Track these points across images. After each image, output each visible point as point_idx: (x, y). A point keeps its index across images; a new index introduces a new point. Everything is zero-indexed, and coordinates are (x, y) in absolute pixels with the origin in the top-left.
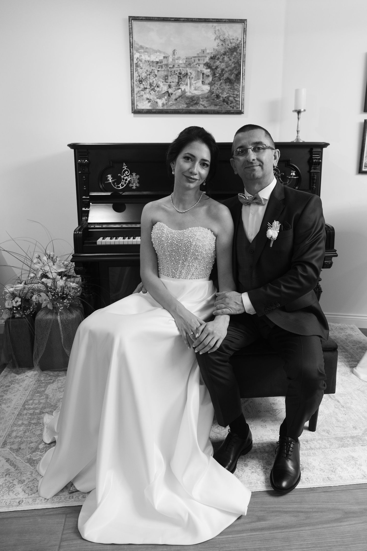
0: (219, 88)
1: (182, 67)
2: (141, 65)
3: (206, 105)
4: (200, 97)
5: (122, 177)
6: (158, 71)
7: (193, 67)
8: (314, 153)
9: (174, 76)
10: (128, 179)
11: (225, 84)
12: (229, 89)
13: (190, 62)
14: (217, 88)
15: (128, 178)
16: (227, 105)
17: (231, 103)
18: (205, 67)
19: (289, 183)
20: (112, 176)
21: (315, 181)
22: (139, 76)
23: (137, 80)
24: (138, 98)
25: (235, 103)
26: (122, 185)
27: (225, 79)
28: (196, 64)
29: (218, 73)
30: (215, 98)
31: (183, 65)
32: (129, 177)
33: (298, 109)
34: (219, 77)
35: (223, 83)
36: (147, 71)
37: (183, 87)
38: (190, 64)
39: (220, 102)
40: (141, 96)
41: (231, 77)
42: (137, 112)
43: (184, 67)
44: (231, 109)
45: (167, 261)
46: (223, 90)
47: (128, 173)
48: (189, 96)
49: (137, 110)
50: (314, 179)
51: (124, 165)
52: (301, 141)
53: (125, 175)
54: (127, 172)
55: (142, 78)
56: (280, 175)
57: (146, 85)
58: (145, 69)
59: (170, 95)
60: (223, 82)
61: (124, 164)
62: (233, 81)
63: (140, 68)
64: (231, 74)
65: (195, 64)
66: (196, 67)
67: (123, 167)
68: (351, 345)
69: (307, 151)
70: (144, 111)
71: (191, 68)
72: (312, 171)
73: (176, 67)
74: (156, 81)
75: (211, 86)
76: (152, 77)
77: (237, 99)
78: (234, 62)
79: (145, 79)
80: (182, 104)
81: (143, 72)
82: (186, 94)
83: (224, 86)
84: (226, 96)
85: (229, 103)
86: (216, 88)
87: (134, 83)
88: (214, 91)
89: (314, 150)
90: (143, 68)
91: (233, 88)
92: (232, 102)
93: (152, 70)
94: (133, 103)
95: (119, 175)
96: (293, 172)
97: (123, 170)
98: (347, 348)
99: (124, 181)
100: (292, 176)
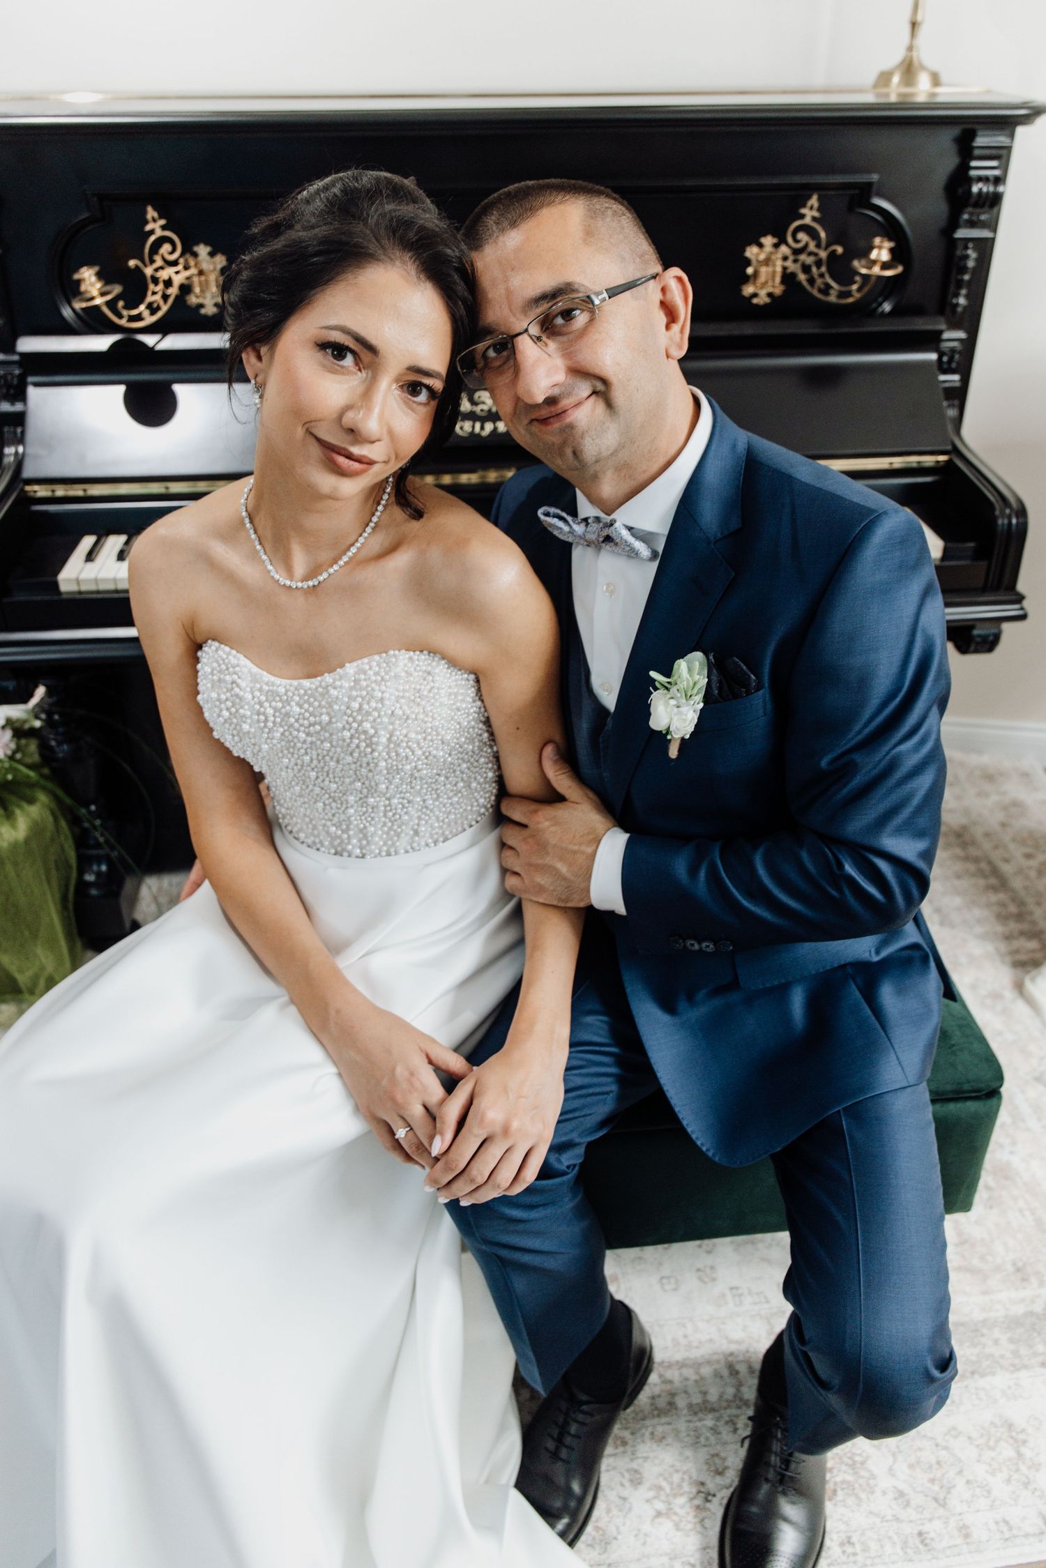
5: (149, 271)
8: (977, 152)
10: (178, 280)
15: (177, 273)
19: (859, 290)
20: (100, 275)
21: (967, 277)
26: (150, 306)
32: (180, 267)
47: (172, 253)
50: (964, 269)
51: (149, 217)
53: (159, 262)
54: (166, 248)
56: (823, 254)
61: (151, 213)
67: (148, 228)
68: (1017, 852)
69: (944, 144)
72: (961, 233)
89: (981, 141)
95: (132, 263)
96: (880, 248)
97: (152, 238)
98: (1006, 868)
99: (161, 287)
100: (874, 262)
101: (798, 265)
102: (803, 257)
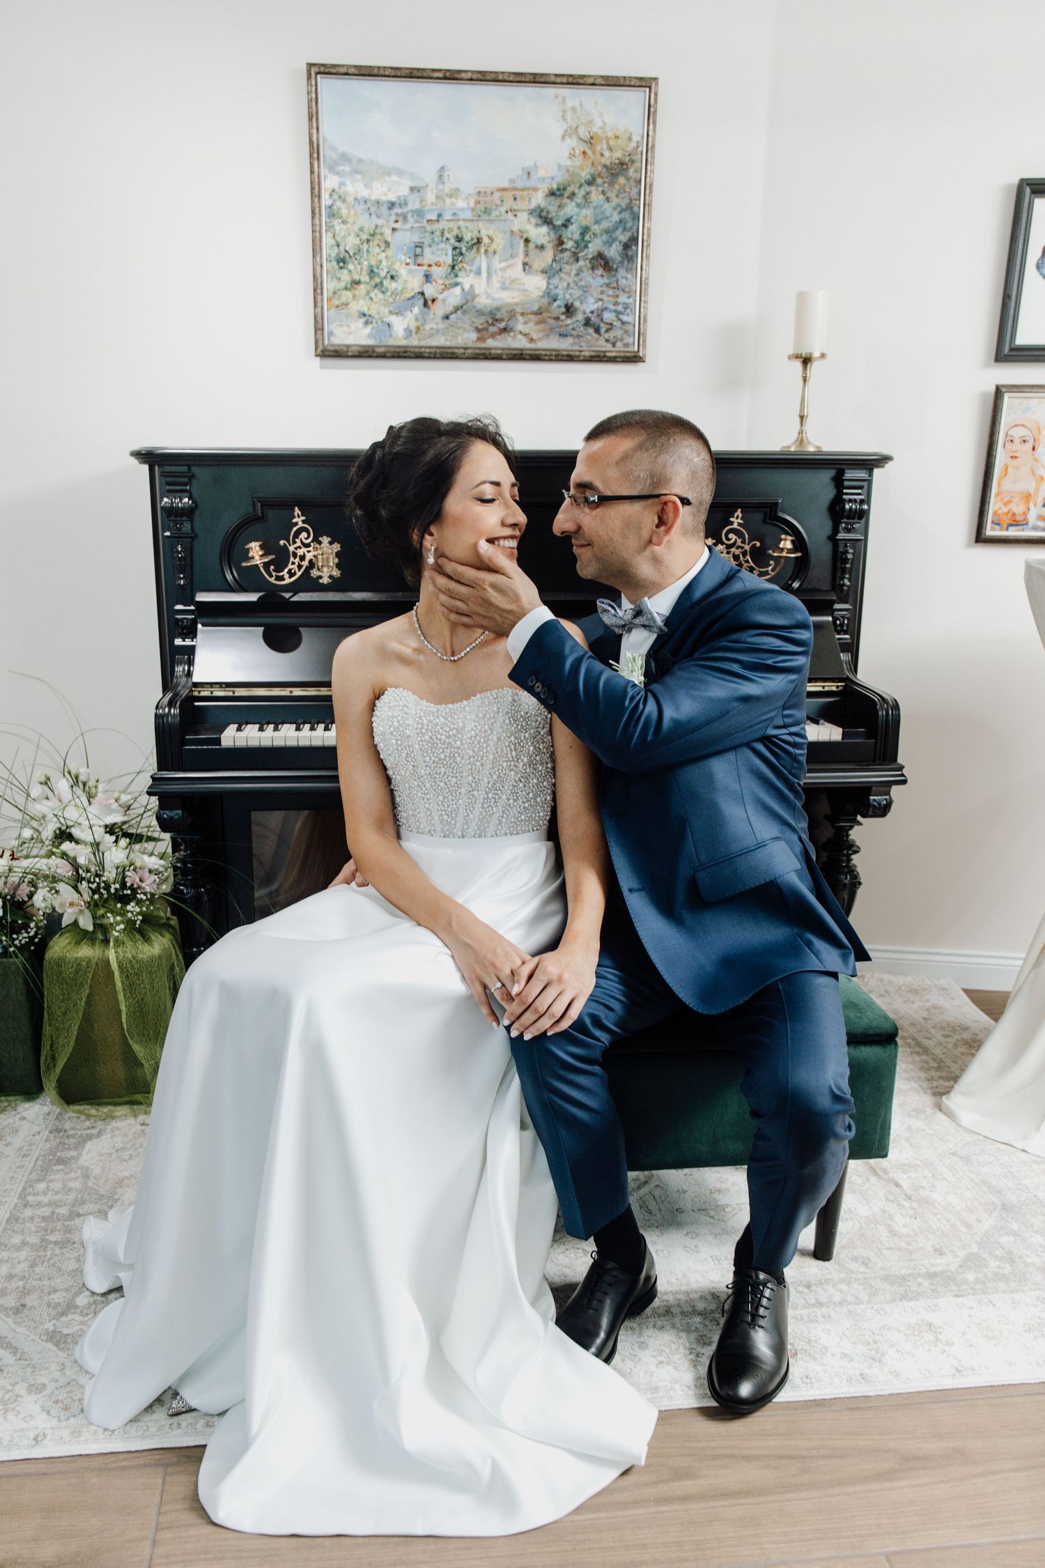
0: (572, 285)
1: (464, 220)
2: (344, 212)
3: (535, 336)
4: (519, 310)
5: (291, 548)
6: (394, 230)
7: (498, 218)
8: (846, 483)
9: (442, 245)
10: (309, 556)
11: (590, 271)
12: (604, 288)
13: (487, 206)
14: (568, 285)
15: (309, 552)
16: (596, 336)
17: (607, 331)
18: (533, 221)
19: (772, 570)
20: (261, 547)
21: (850, 567)
22: (338, 245)
23: (330, 256)
24: (333, 311)
25: (621, 328)
26: (289, 572)
27: (590, 256)
28: (507, 212)
29: (571, 239)
30: (563, 313)
31: (468, 215)
32: (311, 549)
33: (804, 352)
34: (573, 250)
35: (584, 269)
36: (361, 230)
37: (467, 280)
38: (487, 211)
39: (575, 326)
40: (343, 304)
41: (609, 251)
42: (332, 354)
43: (472, 220)
44: (609, 347)
45: (425, 794)
46: (586, 290)
47: (307, 539)
48: (485, 307)
49: (332, 349)
50: (845, 560)
51: (296, 514)
52: (811, 449)
53: (299, 544)
54: (304, 535)
55: (346, 251)
56: (747, 547)
57: (357, 273)
58: (354, 223)
59: (430, 302)
60: (586, 266)
61: (297, 511)
62: (614, 263)
63: (340, 221)
64: (609, 243)
65: (503, 209)
66: (505, 220)
67: (294, 521)
68: (937, 1035)
69: (827, 476)
70: (353, 352)
71: (490, 221)
72: (841, 536)
73: (448, 221)
74: (387, 261)
75: (549, 278)
76: (377, 250)
77: (625, 318)
78: (618, 205)
79: (355, 253)
80: (464, 330)
81: (349, 234)
82: (476, 300)
83: (587, 276)
84: (594, 307)
85: (603, 330)
86: (565, 284)
87: (321, 266)
88: (560, 292)
89: (849, 474)
90: (350, 220)
91: (615, 285)
92: (610, 327)
93: (377, 226)
94: (319, 328)
95: (282, 542)
96: (785, 540)
97: (295, 529)
98: (927, 1043)
99: (297, 560)
100: (782, 550)
101: (731, 555)
102: (733, 550)
